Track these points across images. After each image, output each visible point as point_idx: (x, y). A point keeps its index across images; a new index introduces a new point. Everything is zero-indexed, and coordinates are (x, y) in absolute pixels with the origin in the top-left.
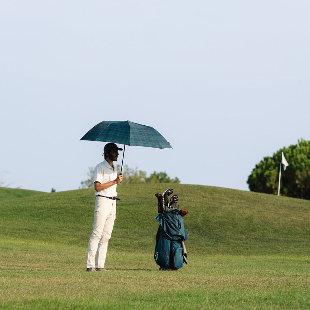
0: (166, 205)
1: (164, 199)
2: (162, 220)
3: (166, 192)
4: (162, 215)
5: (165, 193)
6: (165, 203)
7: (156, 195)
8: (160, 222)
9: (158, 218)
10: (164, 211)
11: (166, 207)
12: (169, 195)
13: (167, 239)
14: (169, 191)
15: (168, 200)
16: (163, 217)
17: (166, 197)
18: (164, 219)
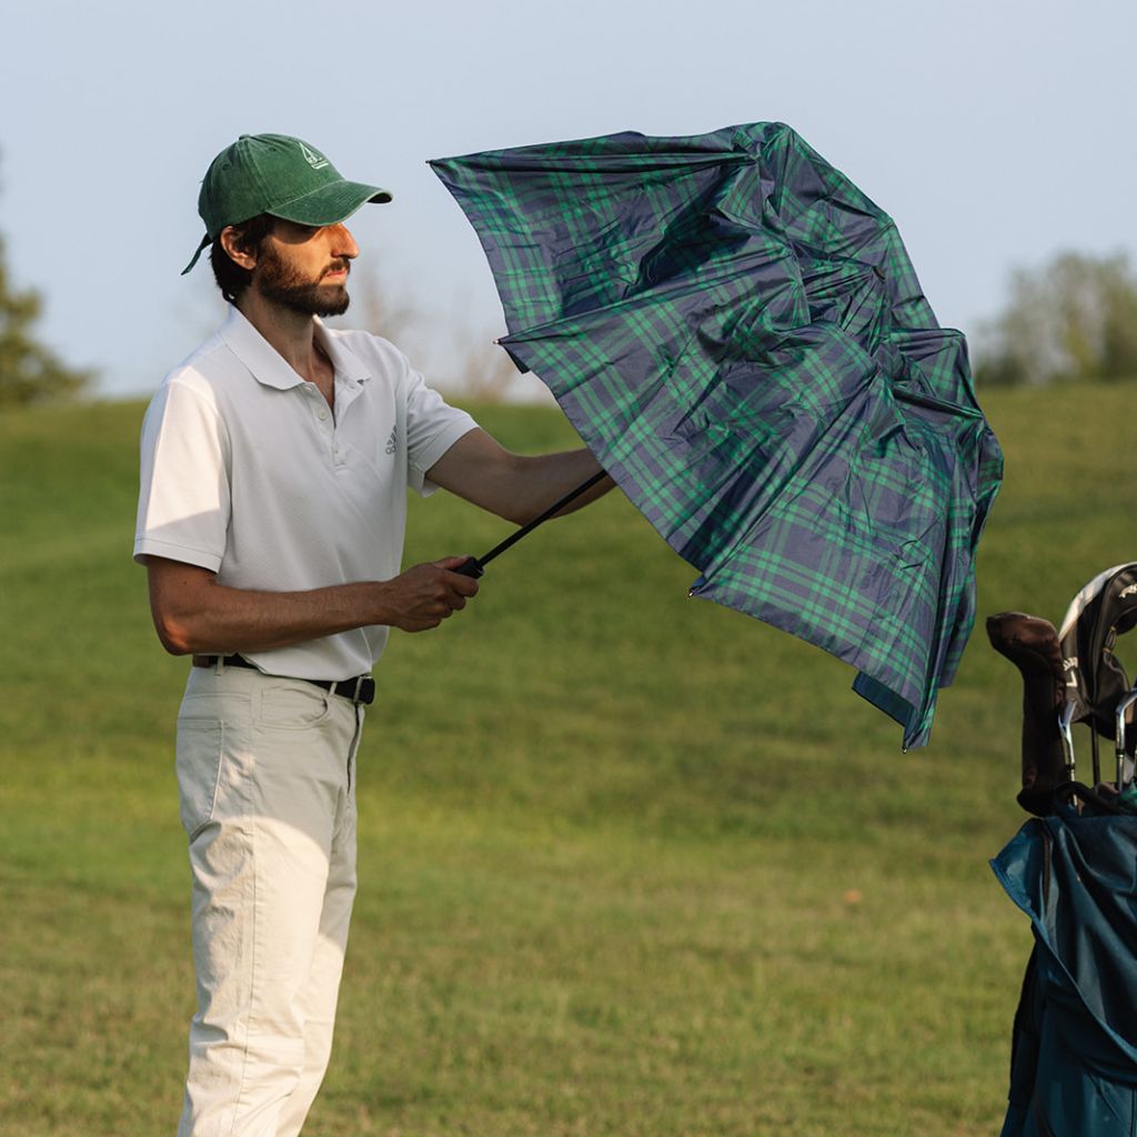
0: (1100, 723)
1: (1084, 670)
2: (1054, 887)
3: (1098, 598)
4: (1062, 833)
5: (1091, 612)
6: (1089, 702)
8: (1036, 908)
9: (1016, 868)
10: (1079, 789)
11: (1101, 739)
12: (1124, 625)
13: (1108, 1079)
14: (1127, 584)
15: (1122, 679)
16: (1067, 854)
17: (1103, 645)
18: (1079, 879)
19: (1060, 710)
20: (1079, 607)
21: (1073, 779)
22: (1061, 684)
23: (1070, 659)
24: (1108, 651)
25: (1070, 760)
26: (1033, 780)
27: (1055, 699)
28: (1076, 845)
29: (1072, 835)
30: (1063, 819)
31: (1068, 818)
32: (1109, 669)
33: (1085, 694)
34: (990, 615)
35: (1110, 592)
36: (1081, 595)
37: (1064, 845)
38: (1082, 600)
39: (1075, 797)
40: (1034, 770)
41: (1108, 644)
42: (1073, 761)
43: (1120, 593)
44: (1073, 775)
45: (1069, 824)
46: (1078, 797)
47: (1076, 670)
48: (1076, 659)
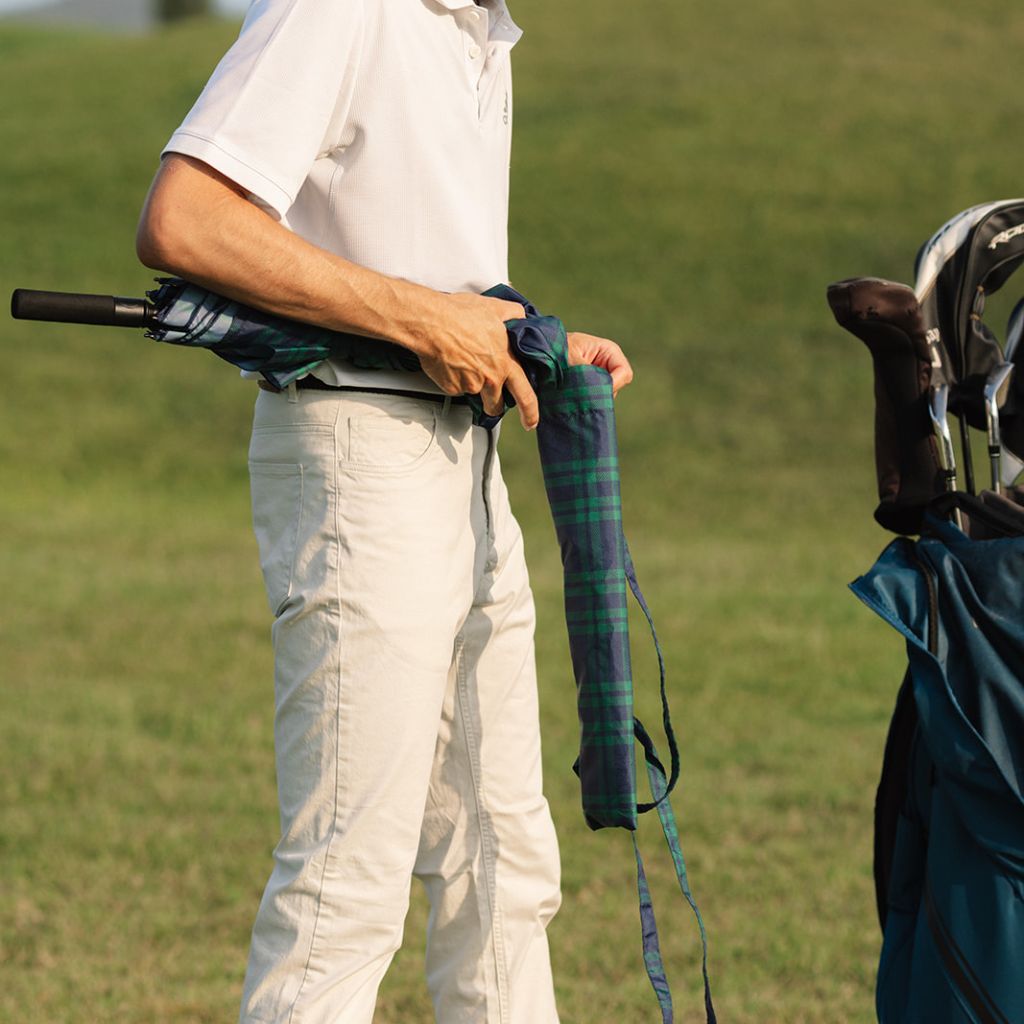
0: (968, 410)
1: (949, 343)
3: (963, 251)
4: (947, 565)
5: (953, 269)
6: (957, 386)
7: (846, 304)
10: (966, 501)
12: (994, 283)
14: (997, 231)
15: (997, 354)
16: (956, 593)
17: (971, 311)
18: (975, 625)
19: (928, 397)
20: (937, 263)
21: (954, 489)
22: (927, 365)
23: (930, 332)
24: (975, 317)
25: (950, 464)
26: (896, 491)
27: (920, 385)
28: (967, 579)
29: (961, 566)
30: (944, 542)
31: (951, 540)
32: (979, 339)
33: (951, 376)
34: (833, 283)
35: (976, 241)
36: (937, 248)
37: (951, 580)
38: (941, 255)
39: (958, 510)
40: (897, 477)
41: (975, 309)
42: (954, 465)
43: (989, 243)
44: (954, 483)
45: (952, 549)
46: (961, 510)
47: (938, 345)
48: (936, 331)
